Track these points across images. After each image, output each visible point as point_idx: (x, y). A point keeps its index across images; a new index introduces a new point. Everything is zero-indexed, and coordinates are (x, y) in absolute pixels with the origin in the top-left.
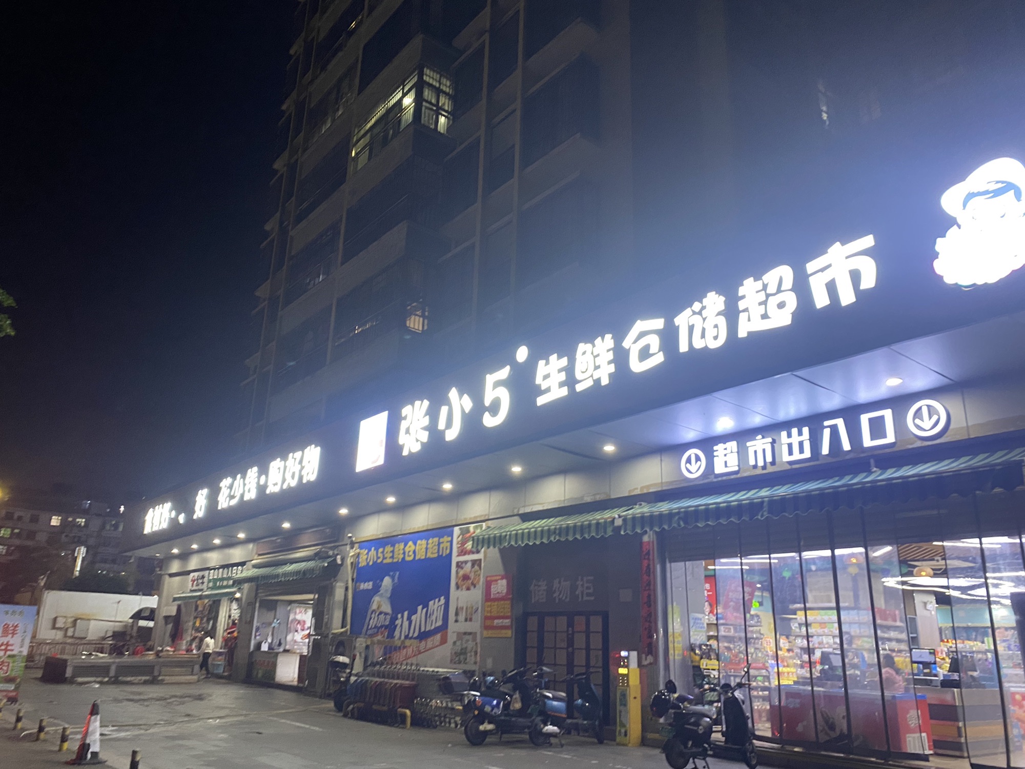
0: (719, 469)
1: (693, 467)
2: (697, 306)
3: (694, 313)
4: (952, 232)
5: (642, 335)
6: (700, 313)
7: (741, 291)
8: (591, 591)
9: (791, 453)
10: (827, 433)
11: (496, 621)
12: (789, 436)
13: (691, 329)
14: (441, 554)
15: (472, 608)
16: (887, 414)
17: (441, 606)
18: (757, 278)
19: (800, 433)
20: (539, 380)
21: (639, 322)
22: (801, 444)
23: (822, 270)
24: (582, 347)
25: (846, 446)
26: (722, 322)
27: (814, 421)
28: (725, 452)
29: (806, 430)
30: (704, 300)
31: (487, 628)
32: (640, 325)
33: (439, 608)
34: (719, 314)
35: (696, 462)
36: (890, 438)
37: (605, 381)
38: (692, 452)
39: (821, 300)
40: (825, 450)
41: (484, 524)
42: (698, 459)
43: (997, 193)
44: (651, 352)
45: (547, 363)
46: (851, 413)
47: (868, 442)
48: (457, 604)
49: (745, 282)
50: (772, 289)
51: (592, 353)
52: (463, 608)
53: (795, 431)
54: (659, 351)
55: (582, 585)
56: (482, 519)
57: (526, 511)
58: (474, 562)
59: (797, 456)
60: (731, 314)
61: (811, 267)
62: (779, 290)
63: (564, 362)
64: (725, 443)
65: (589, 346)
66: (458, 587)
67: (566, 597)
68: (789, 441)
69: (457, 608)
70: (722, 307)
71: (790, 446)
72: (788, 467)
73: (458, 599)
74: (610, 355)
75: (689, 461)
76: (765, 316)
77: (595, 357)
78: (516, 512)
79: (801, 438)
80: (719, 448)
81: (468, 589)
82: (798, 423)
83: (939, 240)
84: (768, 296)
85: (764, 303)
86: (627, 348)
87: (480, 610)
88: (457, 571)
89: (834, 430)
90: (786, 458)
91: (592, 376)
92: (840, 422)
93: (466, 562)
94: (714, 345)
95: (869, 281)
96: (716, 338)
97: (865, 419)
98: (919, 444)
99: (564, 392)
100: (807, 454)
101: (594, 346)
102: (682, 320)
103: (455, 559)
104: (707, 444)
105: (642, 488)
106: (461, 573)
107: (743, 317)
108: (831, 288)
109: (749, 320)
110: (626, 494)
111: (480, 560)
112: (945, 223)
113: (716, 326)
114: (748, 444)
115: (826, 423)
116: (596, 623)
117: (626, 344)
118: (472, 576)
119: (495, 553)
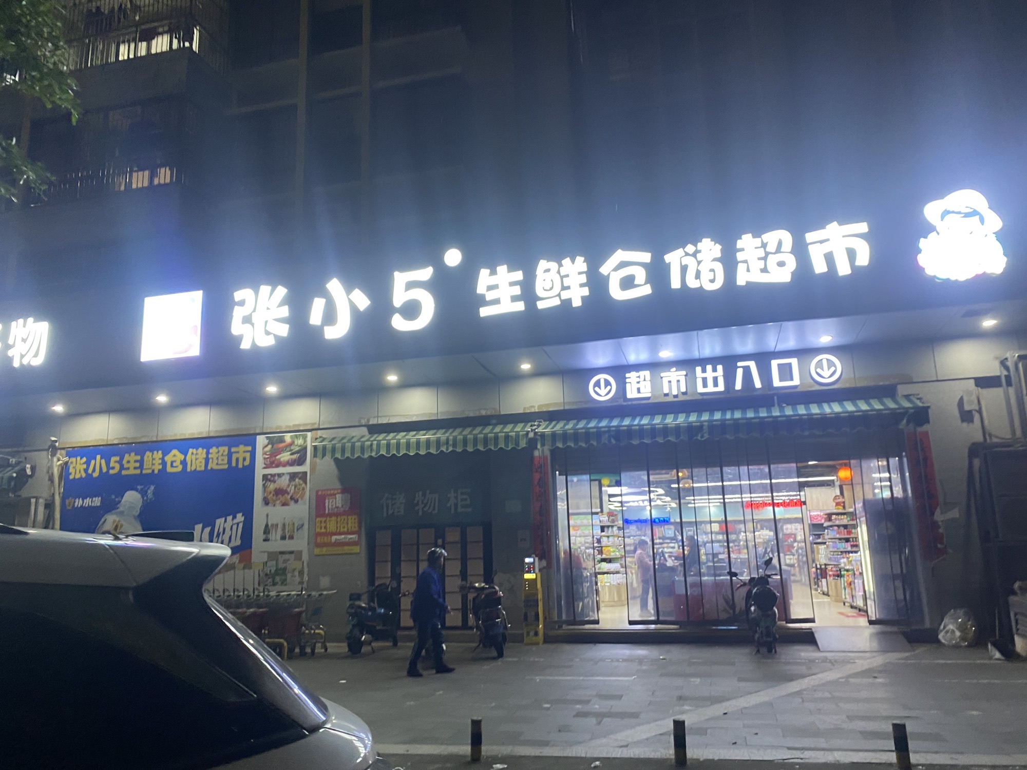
0: (631, 393)
1: (603, 391)
2: (690, 248)
3: (687, 254)
4: (932, 236)
5: (623, 265)
6: (694, 255)
7: (740, 244)
8: (468, 502)
9: (705, 385)
10: (740, 372)
11: (334, 538)
12: (704, 371)
13: (684, 269)
14: (234, 464)
15: (294, 524)
16: (794, 362)
17: (238, 524)
18: (757, 235)
19: (715, 370)
20: (481, 289)
21: (619, 251)
22: (715, 380)
23: (821, 242)
24: (543, 264)
25: (758, 384)
26: (719, 268)
27: (729, 362)
28: (638, 380)
29: (720, 368)
30: (699, 244)
31: (318, 545)
32: (620, 255)
33: (235, 527)
34: (715, 260)
35: (606, 387)
36: (796, 381)
37: (577, 303)
38: (602, 377)
39: (820, 267)
40: (738, 386)
41: (309, 434)
42: (607, 383)
43: (967, 215)
44: (636, 282)
45: (493, 272)
46: (763, 358)
47: (777, 383)
48: (267, 522)
49: (743, 236)
50: (771, 248)
51: (559, 272)
52: (277, 525)
53: (709, 368)
54: (646, 283)
55: (456, 498)
56: (309, 427)
57: (380, 422)
58: (293, 476)
59: (711, 389)
60: (729, 261)
61: (810, 237)
62: (778, 250)
63: (519, 275)
64: (637, 371)
65: (553, 265)
66: (266, 502)
67: (434, 509)
68: (704, 375)
69: (267, 526)
70: (719, 255)
71: (705, 380)
72: (700, 397)
73: (267, 515)
74: (583, 279)
75: (597, 384)
76: (764, 270)
77: (562, 278)
78: (363, 422)
79: (715, 374)
80: (632, 376)
81: (284, 504)
82: (714, 361)
83: (922, 240)
84: (767, 254)
85: (765, 259)
86: (606, 274)
87: (306, 527)
88: (264, 485)
89: (747, 370)
90: (700, 389)
91: (559, 295)
92: (752, 365)
93: (280, 475)
94: (709, 287)
95: (863, 259)
96: (712, 281)
97: (775, 363)
98: (817, 388)
99: (520, 306)
100: (721, 387)
101: (560, 265)
102: (674, 258)
103: (260, 471)
104: (619, 371)
105: (539, 406)
106: (272, 487)
107: (741, 268)
108: (829, 258)
109: (748, 270)
110: (521, 411)
111: (306, 473)
112: (927, 229)
113: (712, 270)
114: (662, 375)
115: (739, 364)
116: (475, 534)
117: (605, 269)
118: (292, 490)
119: (327, 465)
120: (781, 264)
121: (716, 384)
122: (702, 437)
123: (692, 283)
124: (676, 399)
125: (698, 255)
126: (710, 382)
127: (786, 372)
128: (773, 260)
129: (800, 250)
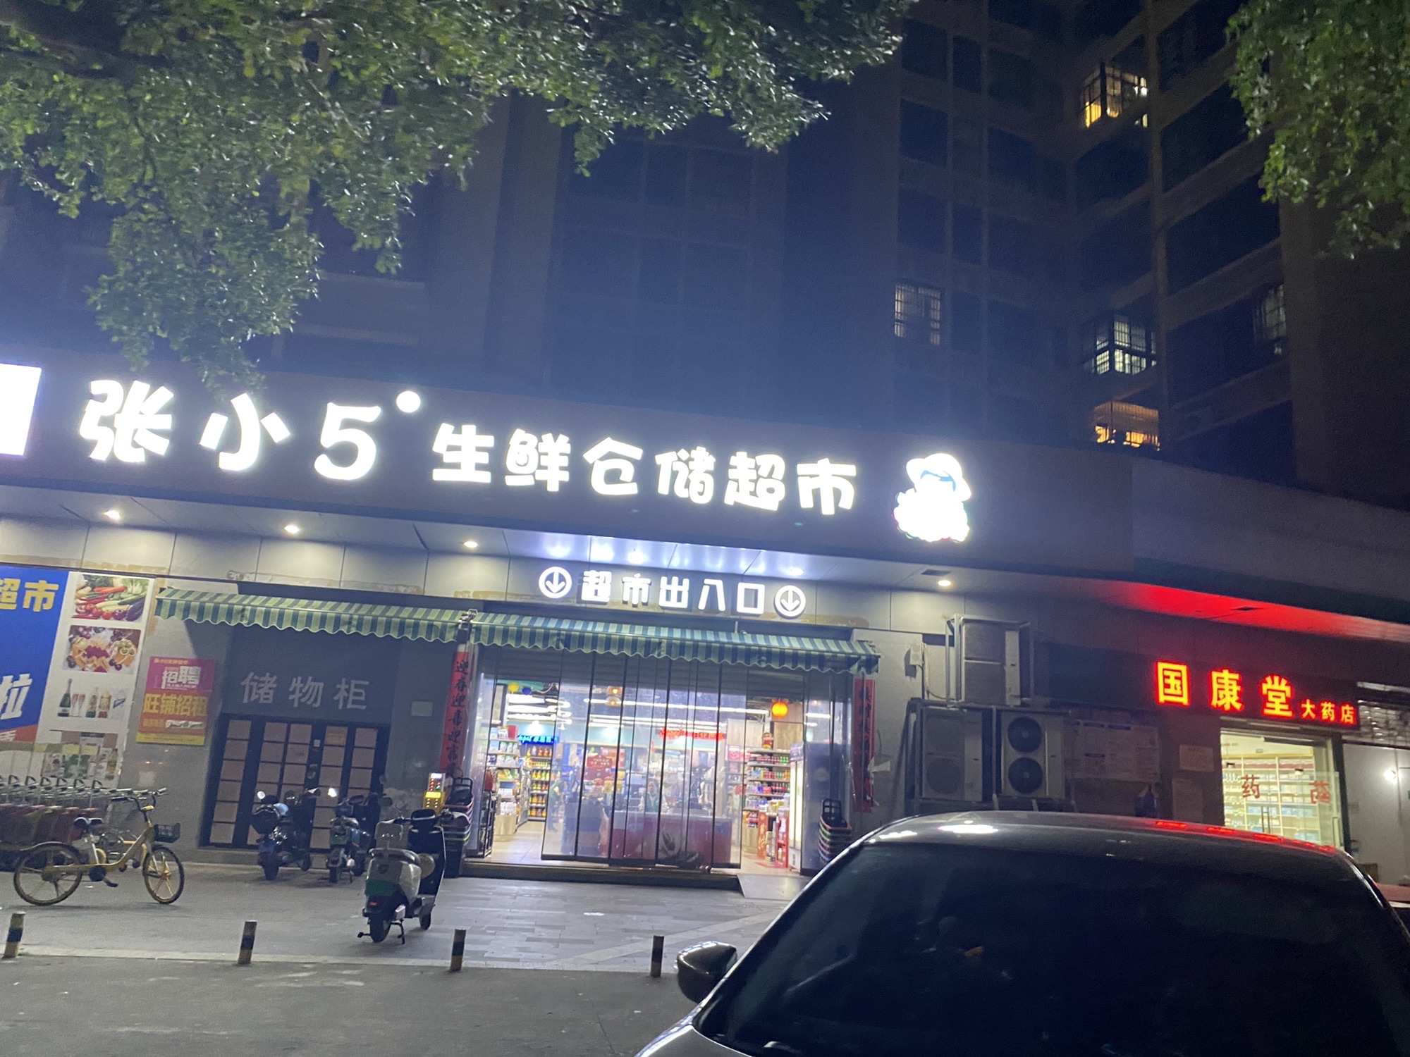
0: (587, 595)
1: (555, 586)
3: (680, 459)
4: (910, 491)
5: (611, 456)
6: (687, 462)
7: (733, 460)
8: (363, 698)
9: (668, 598)
10: (706, 590)
11: (169, 723)
12: (669, 582)
13: (674, 475)
14: (26, 605)
15: (110, 698)
16: (760, 588)
17: (20, 688)
18: (752, 454)
19: (680, 583)
20: (439, 446)
21: (609, 440)
22: (680, 593)
23: (812, 476)
24: (519, 435)
25: (722, 606)
26: (710, 482)
27: (697, 577)
28: (597, 580)
29: (686, 582)
30: (693, 451)
31: (145, 731)
32: (609, 444)
33: (15, 692)
34: (707, 472)
35: (560, 582)
36: (760, 610)
37: (553, 487)
38: (557, 570)
39: (806, 502)
40: (702, 605)
41: (151, 581)
42: (562, 579)
43: (943, 479)
44: (622, 478)
45: (458, 431)
47: (741, 608)
48: (69, 690)
49: (738, 453)
50: (764, 471)
51: (537, 448)
52: (84, 696)
53: (675, 579)
54: (632, 482)
55: (348, 691)
56: (153, 572)
58: (118, 634)
59: (673, 603)
60: (721, 476)
61: (802, 468)
62: (770, 476)
63: (489, 441)
64: (598, 571)
65: (531, 439)
66: (71, 663)
67: (315, 700)
68: (669, 587)
69: (67, 696)
70: (712, 468)
71: (668, 592)
73: (70, 682)
74: (565, 461)
75: (550, 578)
76: (754, 494)
77: (540, 454)
79: (680, 588)
80: (591, 575)
81: (100, 670)
83: (901, 494)
84: (759, 477)
85: (756, 482)
86: (590, 462)
87: (129, 702)
88: (70, 640)
89: (713, 589)
90: (663, 602)
91: (533, 474)
92: (719, 584)
93: (97, 630)
94: (698, 500)
95: (847, 502)
96: (701, 494)
97: (742, 587)
99: (485, 478)
100: (684, 604)
101: (540, 440)
103: (67, 619)
106: (83, 644)
107: (731, 486)
108: (816, 495)
109: (738, 490)
110: (452, 596)
111: (138, 632)
112: (906, 485)
113: (703, 483)
114: (625, 579)
115: (707, 581)
116: (367, 737)
117: (591, 456)
118: (113, 652)
119: (175, 626)
120: (771, 491)
121: (679, 600)
122: (659, 655)
123: (681, 492)
124: (634, 609)
125: (690, 463)
126: (674, 596)
127: (752, 598)
128: (763, 484)
129: (791, 480)
